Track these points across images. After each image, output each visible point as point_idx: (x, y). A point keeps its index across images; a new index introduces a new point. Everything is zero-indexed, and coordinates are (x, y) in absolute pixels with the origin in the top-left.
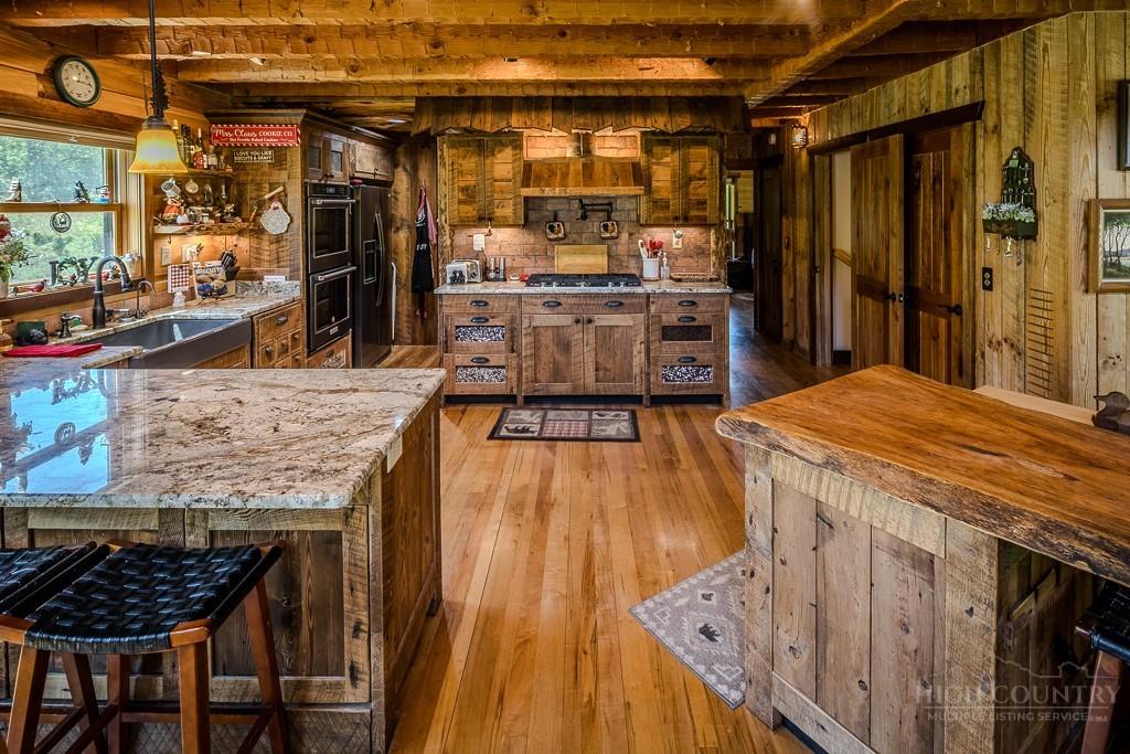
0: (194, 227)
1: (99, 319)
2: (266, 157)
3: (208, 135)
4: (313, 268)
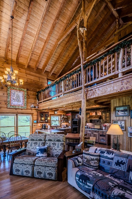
0: (63, 122)
1: (56, 128)
2: (69, 116)
3: (66, 115)
4: (72, 126)
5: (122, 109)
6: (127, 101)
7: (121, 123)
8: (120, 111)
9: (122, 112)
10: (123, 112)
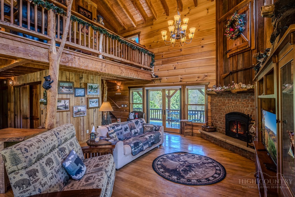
5: (67, 85)
6: (71, 77)
7: (65, 103)
8: (65, 88)
9: (66, 89)
10: (68, 90)
